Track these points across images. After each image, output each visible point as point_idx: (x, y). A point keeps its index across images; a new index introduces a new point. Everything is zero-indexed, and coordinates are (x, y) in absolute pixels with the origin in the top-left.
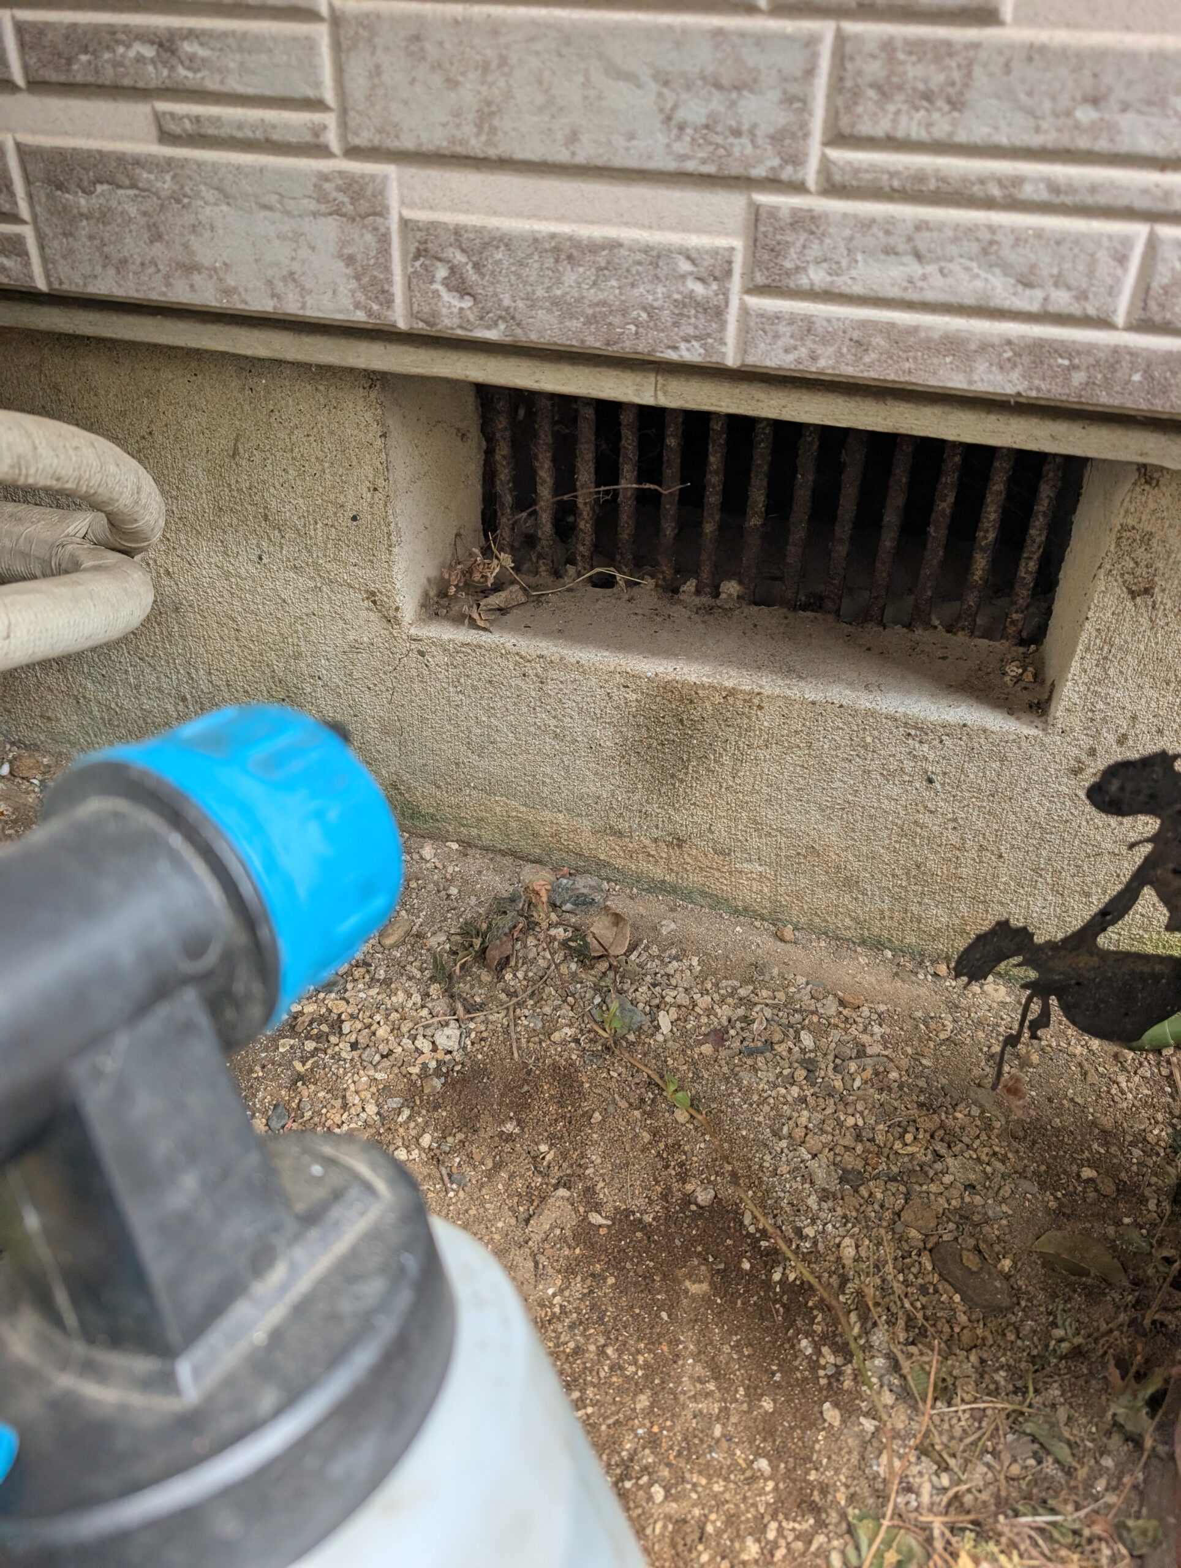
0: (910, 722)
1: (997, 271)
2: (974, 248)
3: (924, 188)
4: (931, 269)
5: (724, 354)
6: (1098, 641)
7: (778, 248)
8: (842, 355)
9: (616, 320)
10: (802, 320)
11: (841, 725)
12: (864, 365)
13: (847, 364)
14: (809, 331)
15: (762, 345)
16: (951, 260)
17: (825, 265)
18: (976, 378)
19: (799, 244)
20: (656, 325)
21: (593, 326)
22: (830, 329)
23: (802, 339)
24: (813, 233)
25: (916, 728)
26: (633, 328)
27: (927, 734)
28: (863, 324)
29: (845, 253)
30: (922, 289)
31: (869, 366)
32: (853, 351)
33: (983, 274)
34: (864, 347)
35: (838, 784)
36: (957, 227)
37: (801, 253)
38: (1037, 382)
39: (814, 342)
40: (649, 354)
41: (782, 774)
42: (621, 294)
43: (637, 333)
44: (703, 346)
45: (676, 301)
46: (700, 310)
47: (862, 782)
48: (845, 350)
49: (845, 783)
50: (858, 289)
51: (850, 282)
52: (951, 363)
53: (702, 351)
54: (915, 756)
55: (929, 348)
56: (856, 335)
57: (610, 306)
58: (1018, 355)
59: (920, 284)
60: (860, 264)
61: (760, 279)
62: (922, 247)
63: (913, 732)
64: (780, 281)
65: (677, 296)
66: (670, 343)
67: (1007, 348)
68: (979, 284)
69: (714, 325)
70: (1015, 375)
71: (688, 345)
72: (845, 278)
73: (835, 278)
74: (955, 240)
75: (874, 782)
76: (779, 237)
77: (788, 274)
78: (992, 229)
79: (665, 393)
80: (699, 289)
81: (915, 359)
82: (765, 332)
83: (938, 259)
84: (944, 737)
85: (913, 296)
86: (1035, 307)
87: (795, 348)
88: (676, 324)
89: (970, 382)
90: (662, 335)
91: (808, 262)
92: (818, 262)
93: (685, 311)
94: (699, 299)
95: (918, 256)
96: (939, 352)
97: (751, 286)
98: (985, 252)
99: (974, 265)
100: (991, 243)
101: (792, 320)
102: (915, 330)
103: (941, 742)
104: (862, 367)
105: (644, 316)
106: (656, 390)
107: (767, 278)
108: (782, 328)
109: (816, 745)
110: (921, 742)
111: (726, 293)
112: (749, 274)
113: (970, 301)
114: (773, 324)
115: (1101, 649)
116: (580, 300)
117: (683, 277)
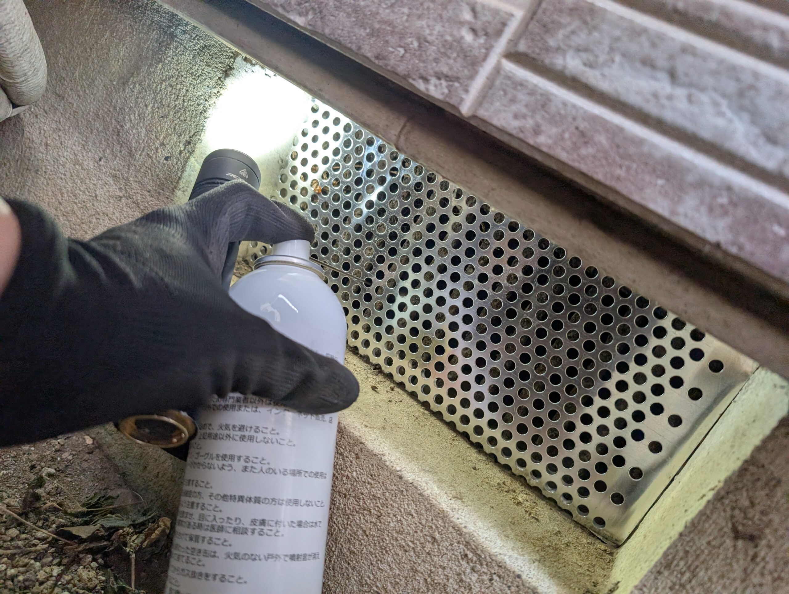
1: (746, 116)
2: (731, 87)
3: (705, 17)
4: (681, 92)
5: (462, 100)
7: (551, 26)
8: (562, 139)
9: (393, 40)
10: (542, 95)
12: (579, 155)
13: (563, 149)
14: (543, 106)
15: (498, 104)
16: (703, 90)
17: (584, 55)
18: (681, 210)
19: (569, 29)
20: (421, 55)
22: (563, 112)
23: (534, 111)
24: (585, 22)
26: (402, 51)
28: (594, 119)
29: (607, 49)
30: (663, 107)
31: (583, 158)
32: (574, 139)
33: (729, 114)
34: (586, 140)
36: (721, 62)
37: (568, 37)
38: (742, 239)
39: (543, 118)
40: (405, 78)
42: (407, 21)
43: (402, 57)
44: (449, 87)
45: (446, 41)
46: (461, 55)
48: (567, 135)
50: (604, 86)
51: (599, 77)
52: (662, 186)
53: (446, 91)
55: (646, 164)
56: (583, 125)
57: (394, 27)
58: (733, 204)
59: (664, 101)
60: (615, 66)
61: (522, 47)
62: (680, 69)
64: (538, 54)
65: (448, 38)
66: (424, 73)
67: (725, 193)
68: (720, 122)
69: (466, 72)
70: (722, 223)
71: (437, 82)
72: (597, 73)
73: (587, 69)
74: (715, 73)
76: (555, 17)
77: (548, 50)
78: (756, 75)
79: (407, 139)
80: (468, 37)
81: (628, 169)
82: (505, 93)
83: (691, 85)
85: (652, 109)
86: (770, 165)
87: (524, 117)
88: (436, 60)
89: (673, 212)
90: (421, 65)
91: (570, 47)
92: (578, 50)
93: (449, 52)
94: (465, 46)
95: (673, 75)
96: (654, 170)
97: (512, 51)
98: (741, 94)
99: (724, 103)
100: (751, 87)
101: (533, 91)
102: (639, 142)
104: (575, 156)
105: (416, 44)
106: (401, 132)
107: (529, 47)
108: (522, 96)
111: (489, 49)
112: (514, 41)
113: (706, 134)
114: (515, 88)
117: (461, 23)
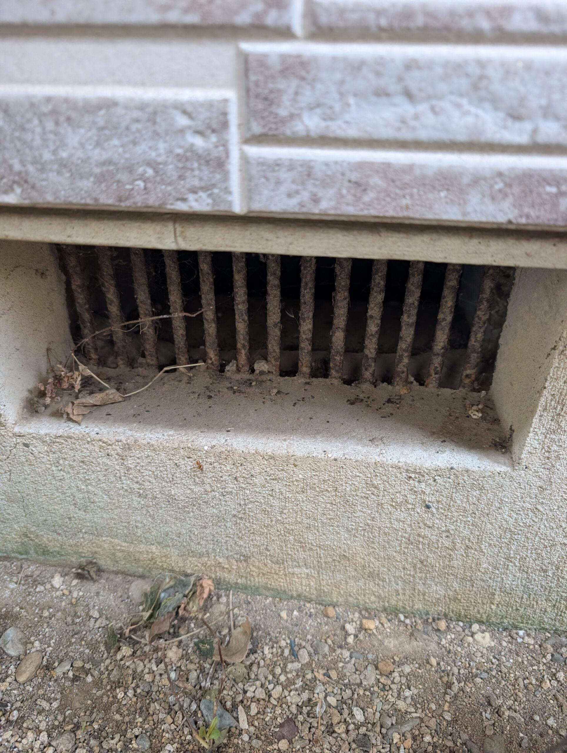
0: (410, 469)
1: (487, 106)
2: (464, 83)
3: (412, 25)
4: (423, 108)
5: (230, 203)
6: (553, 403)
7: (271, 96)
8: (342, 196)
9: (123, 177)
10: (302, 166)
11: (358, 474)
12: (364, 203)
13: (348, 204)
14: (309, 175)
15: (266, 192)
16: (441, 98)
17: (318, 111)
18: (469, 209)
19: (291, 90)
20: (162, 180)
21: (103, 185)
22: (329, 173)
23: (303, 183)
24: (303, 79)
25: (415, 472)
26: (141, 184)
27: (423, 476)
28: (360, 166)
29: (337, 96)
30: (414, 129)
31: (369, 205)
32: (353, 191)
33: (473, 110)
34: (363, 188)
35: (359, 514)
36: (446, 64)
37: (294, 101)
38: (526, 210)
39: (315, 185)
40: (160, 206)
41: (317, 509)
42: (124, 152)
43: (145, 188)
44: (210, 196)
45: (178, 155)
46: (202, 162)
47: (378, 512)
48: (344, 192)
49: (364, 512)
50: (352, 132)
51: (344, 126)
52: (446, 197)
53: (210, 201)
54: (415, 492)
55: (424, 185)
56: (354, 176)
57: (115, 164)
58: (509, 185)
59: (413, 123)
60: (353, 108)
61: (257, 128)
62: (413, 86)
63: (413, 476)
64: (276, 129)
65: (179, 151)
66: (178, 196)
67: (498, 180)
68: (470, 120)
69: (218, 176)
70: (506, 205)
71: (196, 196)
72: (339, 122)
73: (330, 123)
74: (445, 78)
75: (386, 511)
76: (271, 86)
77: (283, 122)
78: (481, 64)
79: (184, 238)
80: (199, 142)
81: (412, 196)
82: (267, 179)
83: (429, 98)
84: (436, 478)
85: (406, 135)
86: (523, 139)
87: (297, 192)
88: (181, 177)
89: (464, 214)
90: (169, 188)
91: (301, 109)
92: (311, 108)
93: (188, 164)
94: (200, 152)
95: (409, 95)
96: (433, 187)
97: (248, 135)
98: (475, 87)
99: (464, 102)
100: (482, 77)
101: (292, 165)
102: (411, 168)
103: (435, 481)
104: (362, 206)
105: (150, 172)
106: (175, 237)
107: (264, 126)
108: (284, 175)
109: (340, 489)
110: (419, 482)
111: (225, 145)
112: (244, 125)
113: (462, 137)
114: (273, 171)
115: (555, 409)
116: (86, 160)
117: (182, 131)
